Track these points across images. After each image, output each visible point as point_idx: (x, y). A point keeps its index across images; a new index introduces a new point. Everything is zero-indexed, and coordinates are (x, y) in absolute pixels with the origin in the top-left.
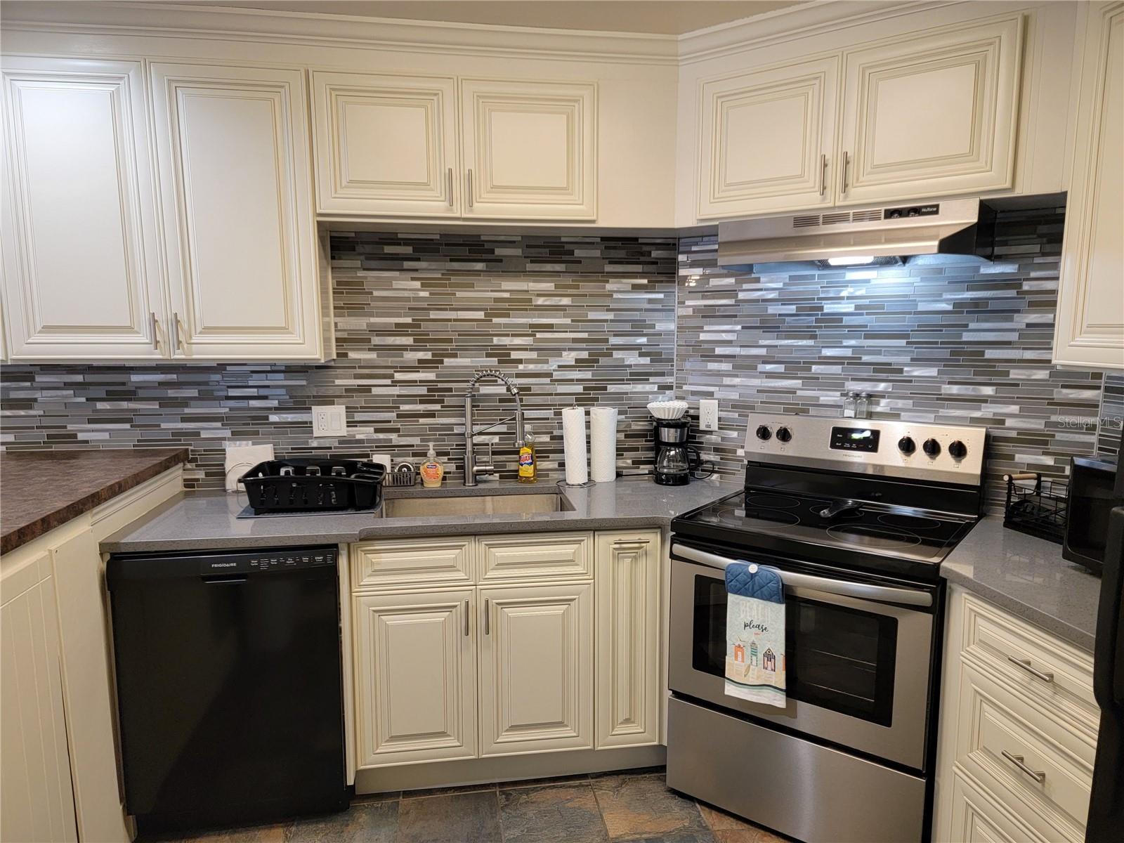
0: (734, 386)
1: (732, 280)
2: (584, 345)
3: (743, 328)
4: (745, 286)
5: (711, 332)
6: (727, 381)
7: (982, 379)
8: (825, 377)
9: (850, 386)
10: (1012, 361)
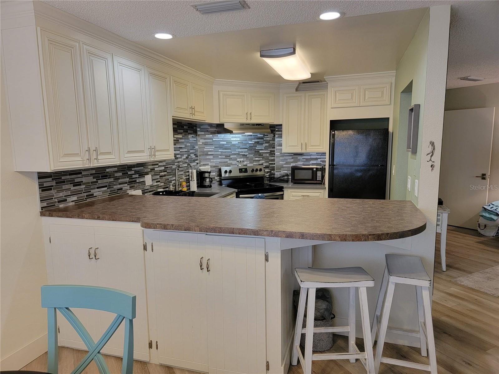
0: (214, 162)
1: (211, 136)
2: (186, 153)
3: (215, 147)
4: (215, 137)
5: (207, 148)
6: (212, 161)
7: (259, 156)
8: (233, 158)
9: (238, 159)
10: (263, 153)
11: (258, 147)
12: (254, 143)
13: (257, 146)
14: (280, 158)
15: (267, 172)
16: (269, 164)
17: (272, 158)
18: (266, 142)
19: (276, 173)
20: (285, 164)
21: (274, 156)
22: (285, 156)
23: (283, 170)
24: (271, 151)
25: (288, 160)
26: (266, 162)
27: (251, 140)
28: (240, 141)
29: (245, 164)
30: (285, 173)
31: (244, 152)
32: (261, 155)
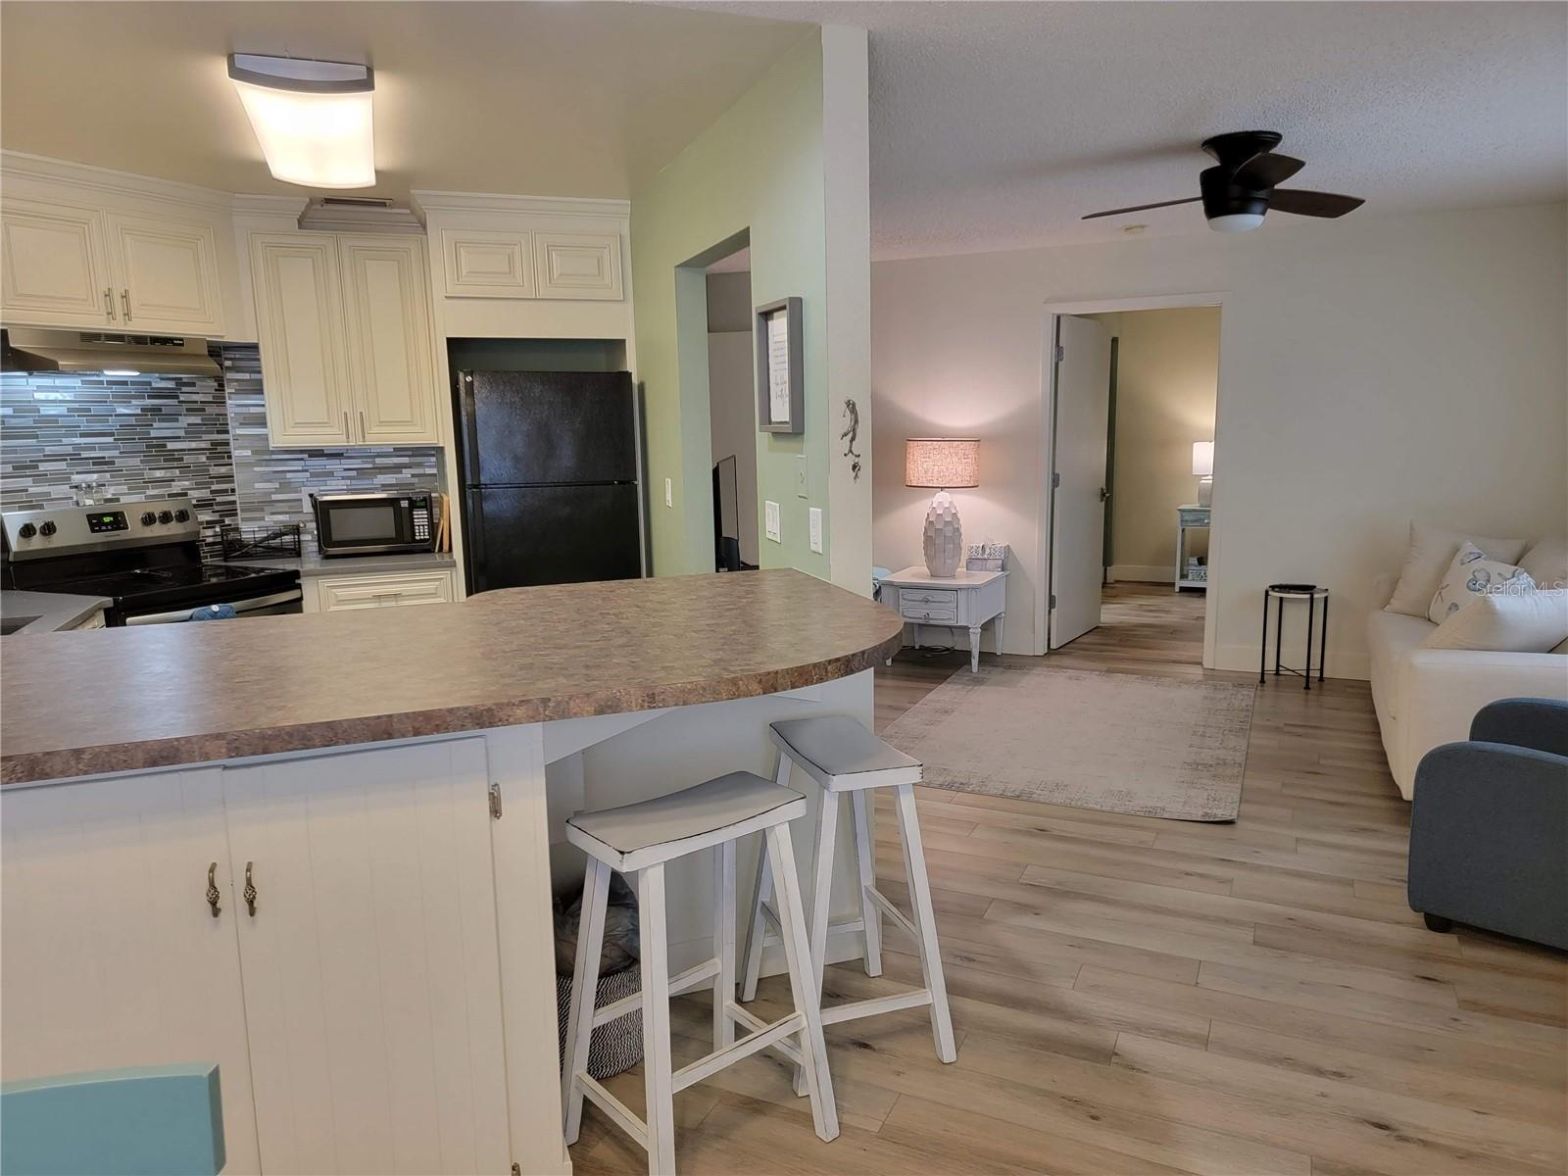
7: (167, 465)
8: (55, 472)
9: (76, 478)
10: (184, 450)
11: (159, 430)
12: (139, 412)
13: (155, 425)
14: (256, 469)
15: (208, 522)
16: (212, 492)
17: (223, 470)
18: (188, 410)
19: (244, 527)
20: (277, 491)
21: (226, 461)
22: (273, 463)
23: (273, 514)
24: (215, 444)
25: (289, 475)
26: (199, 486)
27: (126, 399)
28: (76, 405)
29: (110, 496)
30: (281, 522)
31: (101, 449)
32: (173, 458)
